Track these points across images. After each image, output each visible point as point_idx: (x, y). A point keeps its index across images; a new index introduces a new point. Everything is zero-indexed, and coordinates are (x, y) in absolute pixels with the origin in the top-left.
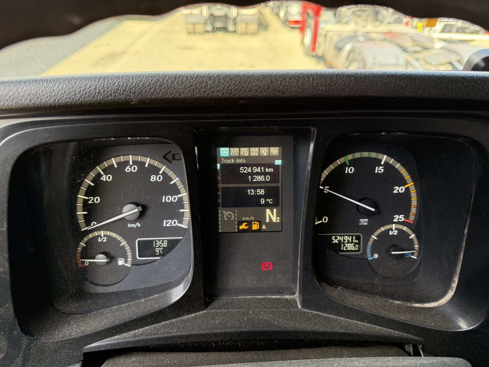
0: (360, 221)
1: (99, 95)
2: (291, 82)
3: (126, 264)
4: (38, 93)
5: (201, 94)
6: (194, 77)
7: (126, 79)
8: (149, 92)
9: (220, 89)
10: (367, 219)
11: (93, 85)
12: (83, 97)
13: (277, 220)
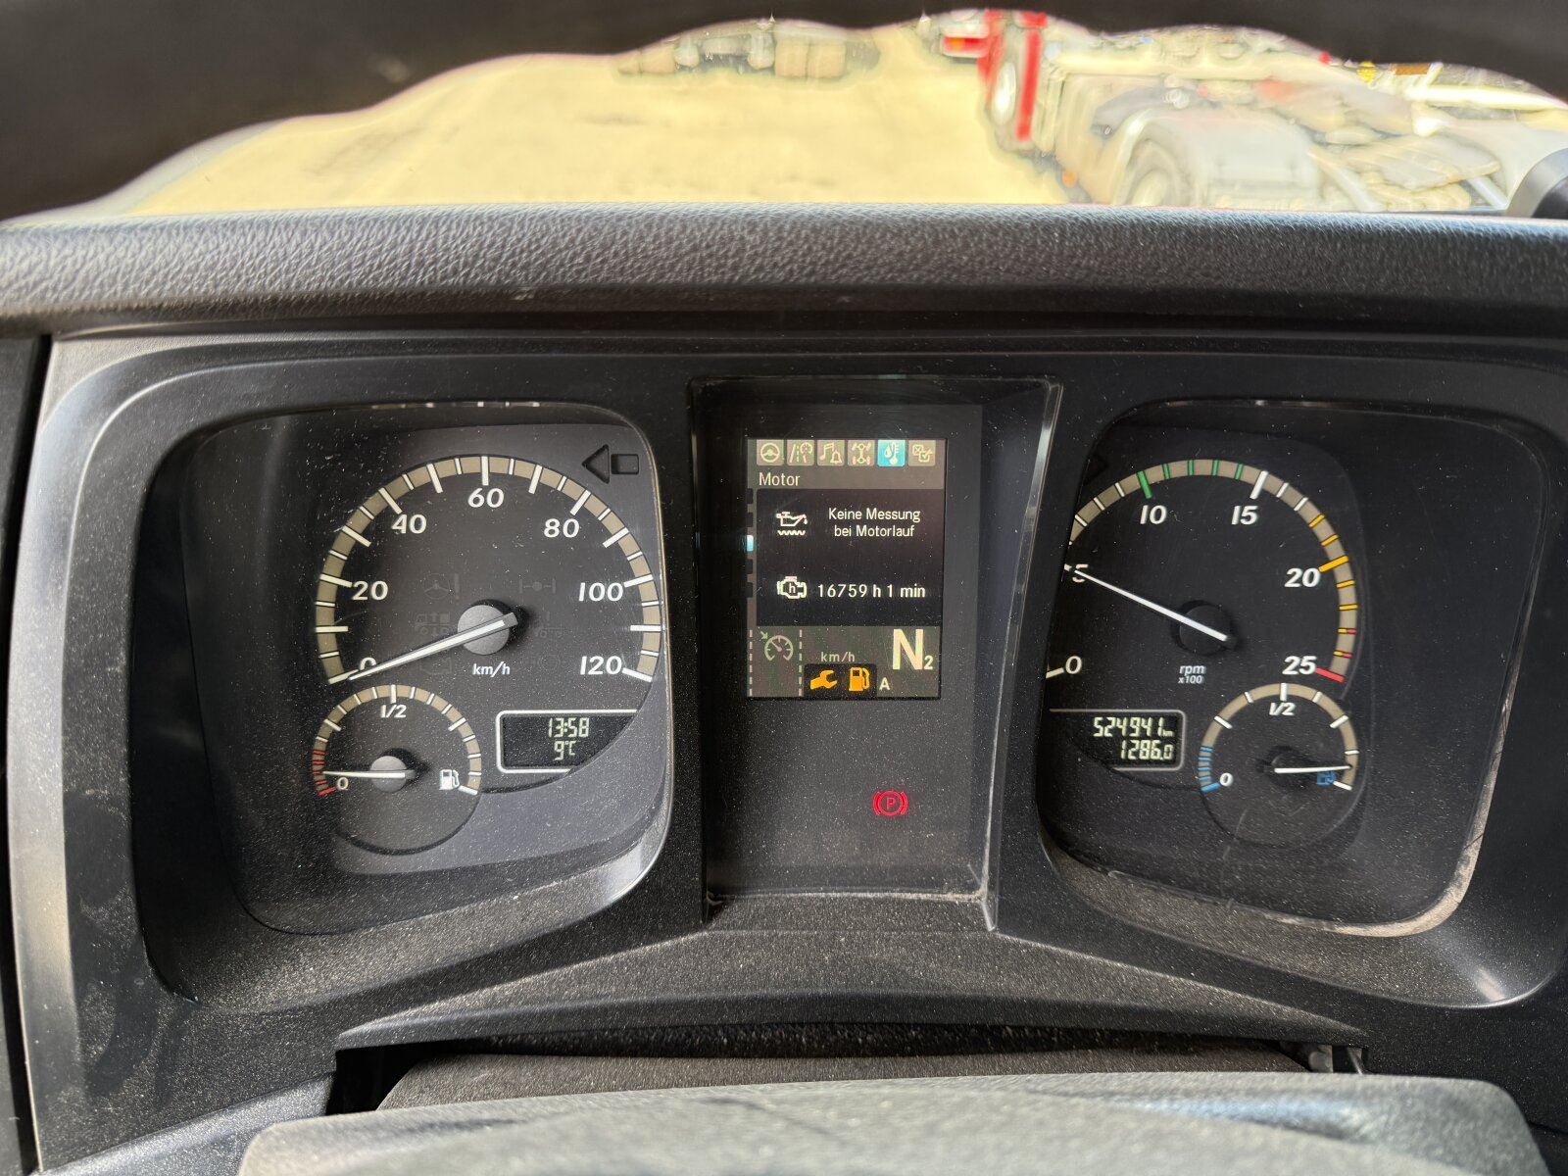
0: (1181, 672)
1: (421, 273)
2: (996, 243)
3: (462, 788)
4: (239, 263)
5: (723, 273)
6: (704, 222)
7: (502, 225)
8: (571, 267)
9: (782, 259)
10: (1203, 667)
11: (403, 240)
12: (371, 276)
13: (925, 663)
